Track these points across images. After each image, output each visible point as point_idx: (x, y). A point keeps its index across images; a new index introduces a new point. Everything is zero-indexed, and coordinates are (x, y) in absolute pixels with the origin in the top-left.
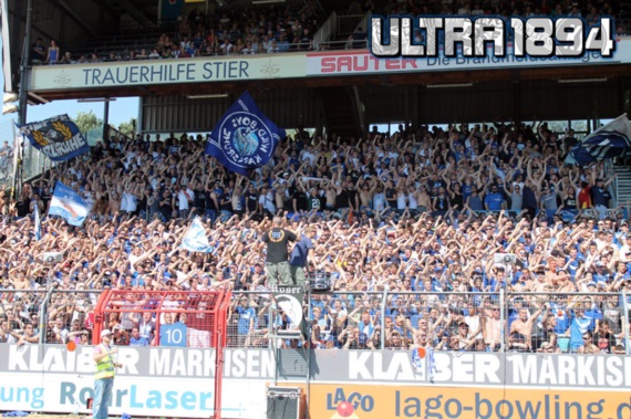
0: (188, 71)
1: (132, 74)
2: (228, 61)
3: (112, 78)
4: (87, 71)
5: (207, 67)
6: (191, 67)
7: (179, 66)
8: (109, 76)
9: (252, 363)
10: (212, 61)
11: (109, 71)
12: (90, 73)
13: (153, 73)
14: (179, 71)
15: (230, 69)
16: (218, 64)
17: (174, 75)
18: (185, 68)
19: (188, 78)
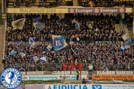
0: (43, 11)
1: (31, 10)
2: (51, 9)
3: (26, 11)
4: (20, 9)
5: (47, 10)
6: (44, 10)
7: (41, 9)
8: (25, 11)
9: (85, 73)
10: (48, 9)
11: (25, 10)
12: (21, 10)
13: (35, 11)
14: (41, 11)
15: (52, 11)
16: (49, 9)
18: (42, 10)
19: (43, 12)
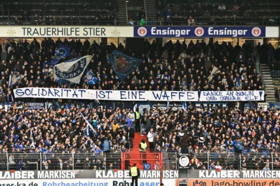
0: (76, 31)
1: (47, 31)
2: (95, 27)
3: (37, 33)
4: (24, 28)
5: (86, 30)
7: (71, 28)
8: (36, 32)
10: (88, 27)
11: (36, 29)
12: (26, 30)
13: (58, 31)
14: (71, 31)
15: (97, 31)
16: (91, 29)
17: (69, 33)
18: (74, 30)
19: (76, 35)
